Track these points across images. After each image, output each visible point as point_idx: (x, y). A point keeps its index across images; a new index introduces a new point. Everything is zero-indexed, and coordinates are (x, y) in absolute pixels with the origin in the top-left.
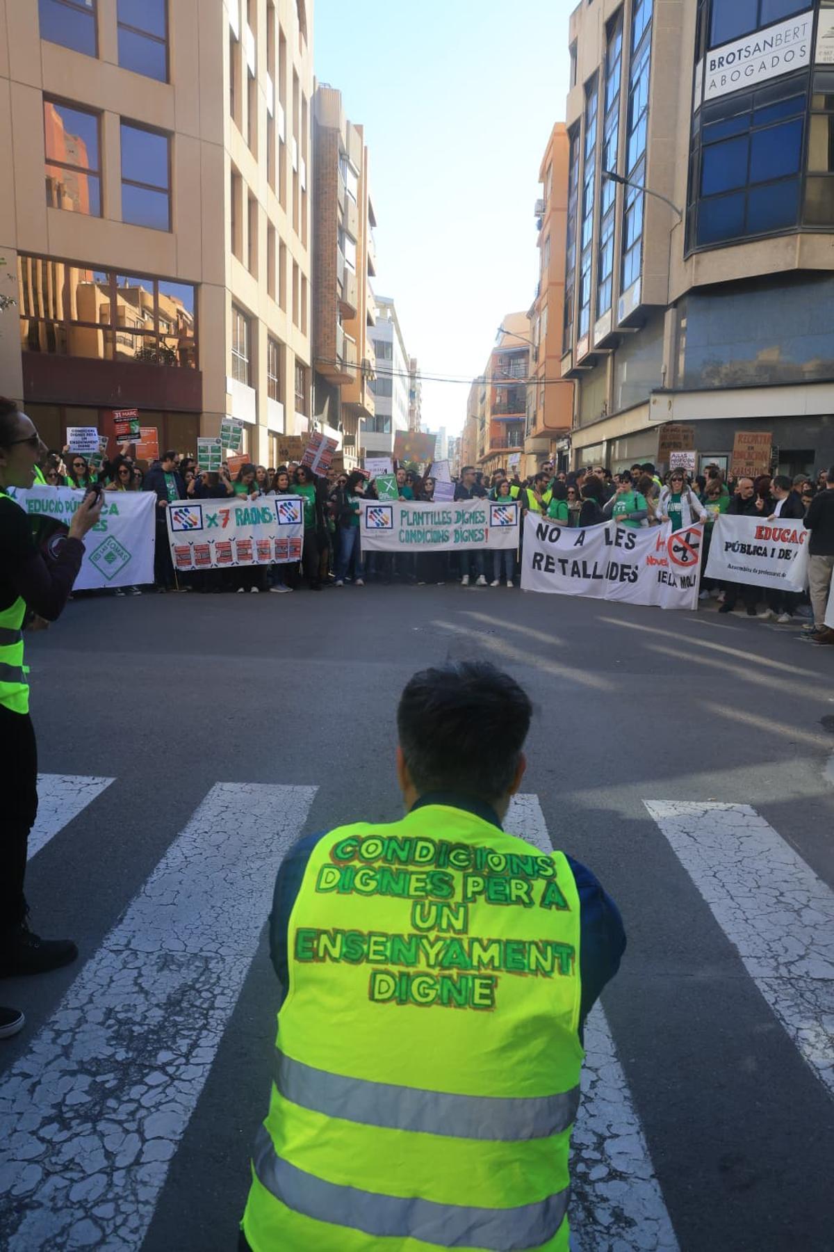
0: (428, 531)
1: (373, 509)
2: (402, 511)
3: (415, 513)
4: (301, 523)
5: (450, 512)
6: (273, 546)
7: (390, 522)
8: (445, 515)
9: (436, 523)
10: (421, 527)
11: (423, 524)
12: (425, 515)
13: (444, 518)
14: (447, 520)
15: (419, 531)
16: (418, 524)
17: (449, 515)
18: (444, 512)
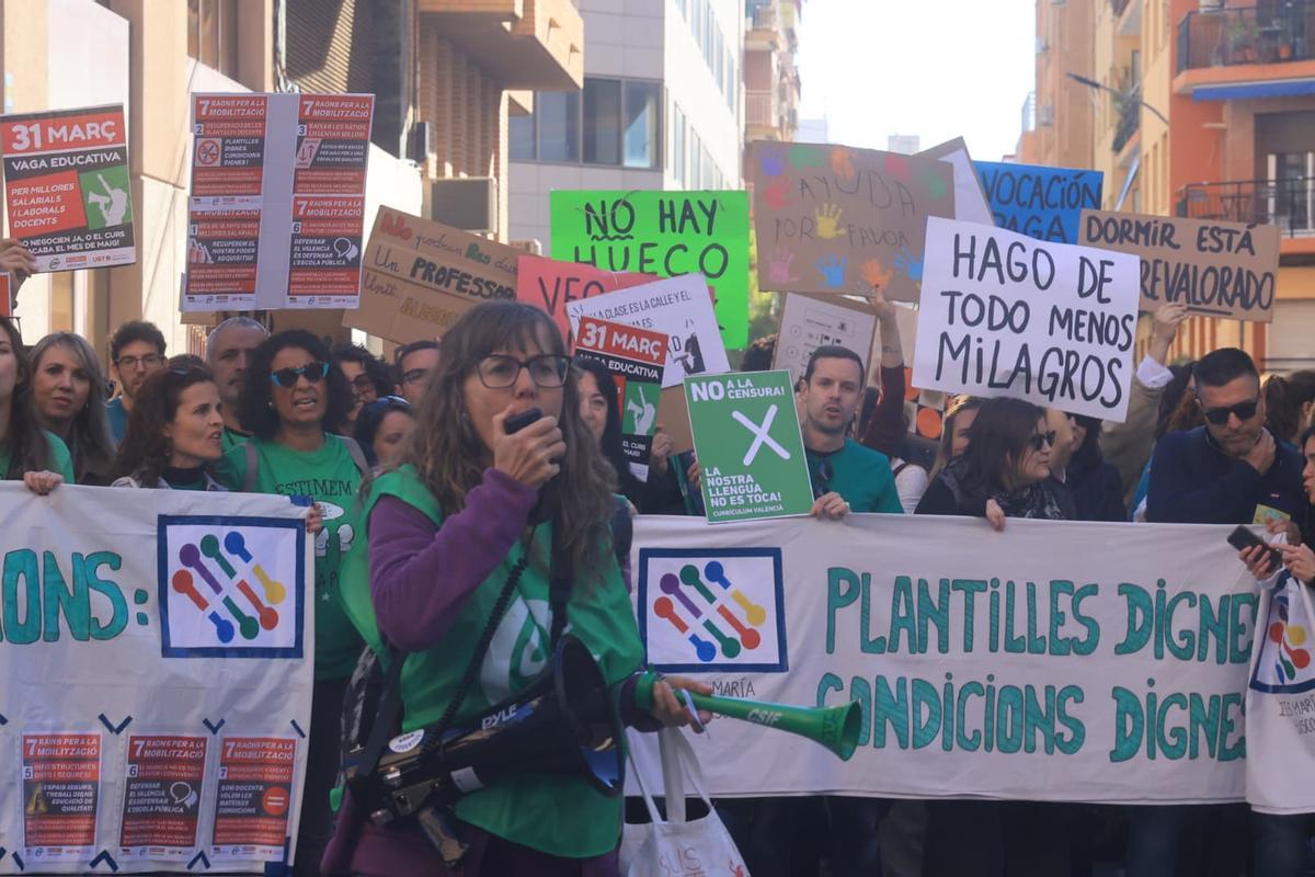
0: (973, 687)
1: (675, 566)
2: (835, 574)
3: (902, 585)
4: (296, 651)
5: (1093, 590)
6: (113, 767)
7: (768, 632)
8: (1065, 602)
9: (1013, 646)
10: (933, 667)
11: (943, 647)
12: (957, 600)
13: (1057, 619)
14: (1072, 629)
15: (921, 686)
16: (919, 645)
17: (1088, 606)
18: (1058, 587)
